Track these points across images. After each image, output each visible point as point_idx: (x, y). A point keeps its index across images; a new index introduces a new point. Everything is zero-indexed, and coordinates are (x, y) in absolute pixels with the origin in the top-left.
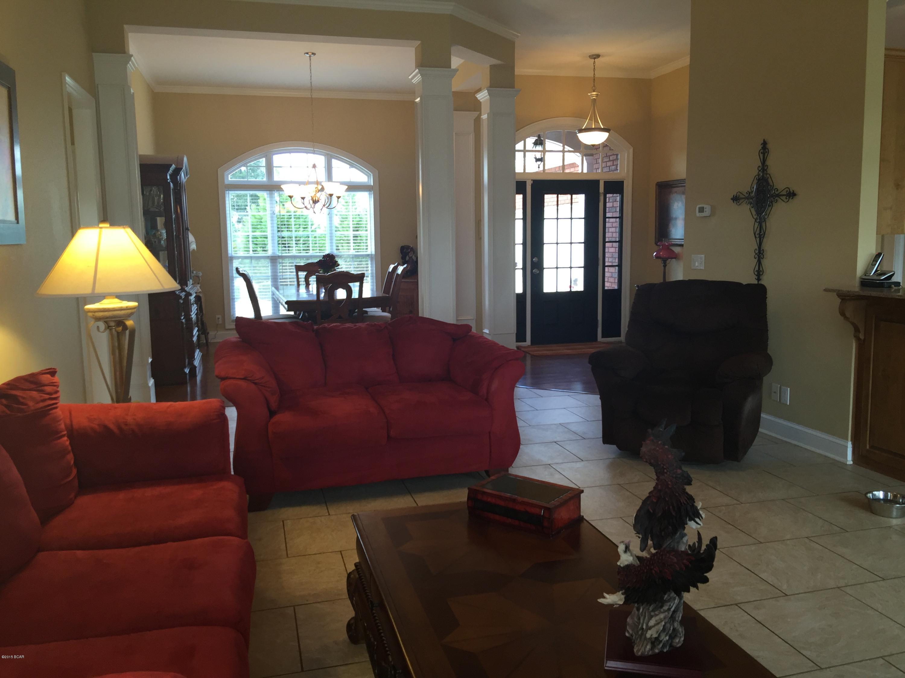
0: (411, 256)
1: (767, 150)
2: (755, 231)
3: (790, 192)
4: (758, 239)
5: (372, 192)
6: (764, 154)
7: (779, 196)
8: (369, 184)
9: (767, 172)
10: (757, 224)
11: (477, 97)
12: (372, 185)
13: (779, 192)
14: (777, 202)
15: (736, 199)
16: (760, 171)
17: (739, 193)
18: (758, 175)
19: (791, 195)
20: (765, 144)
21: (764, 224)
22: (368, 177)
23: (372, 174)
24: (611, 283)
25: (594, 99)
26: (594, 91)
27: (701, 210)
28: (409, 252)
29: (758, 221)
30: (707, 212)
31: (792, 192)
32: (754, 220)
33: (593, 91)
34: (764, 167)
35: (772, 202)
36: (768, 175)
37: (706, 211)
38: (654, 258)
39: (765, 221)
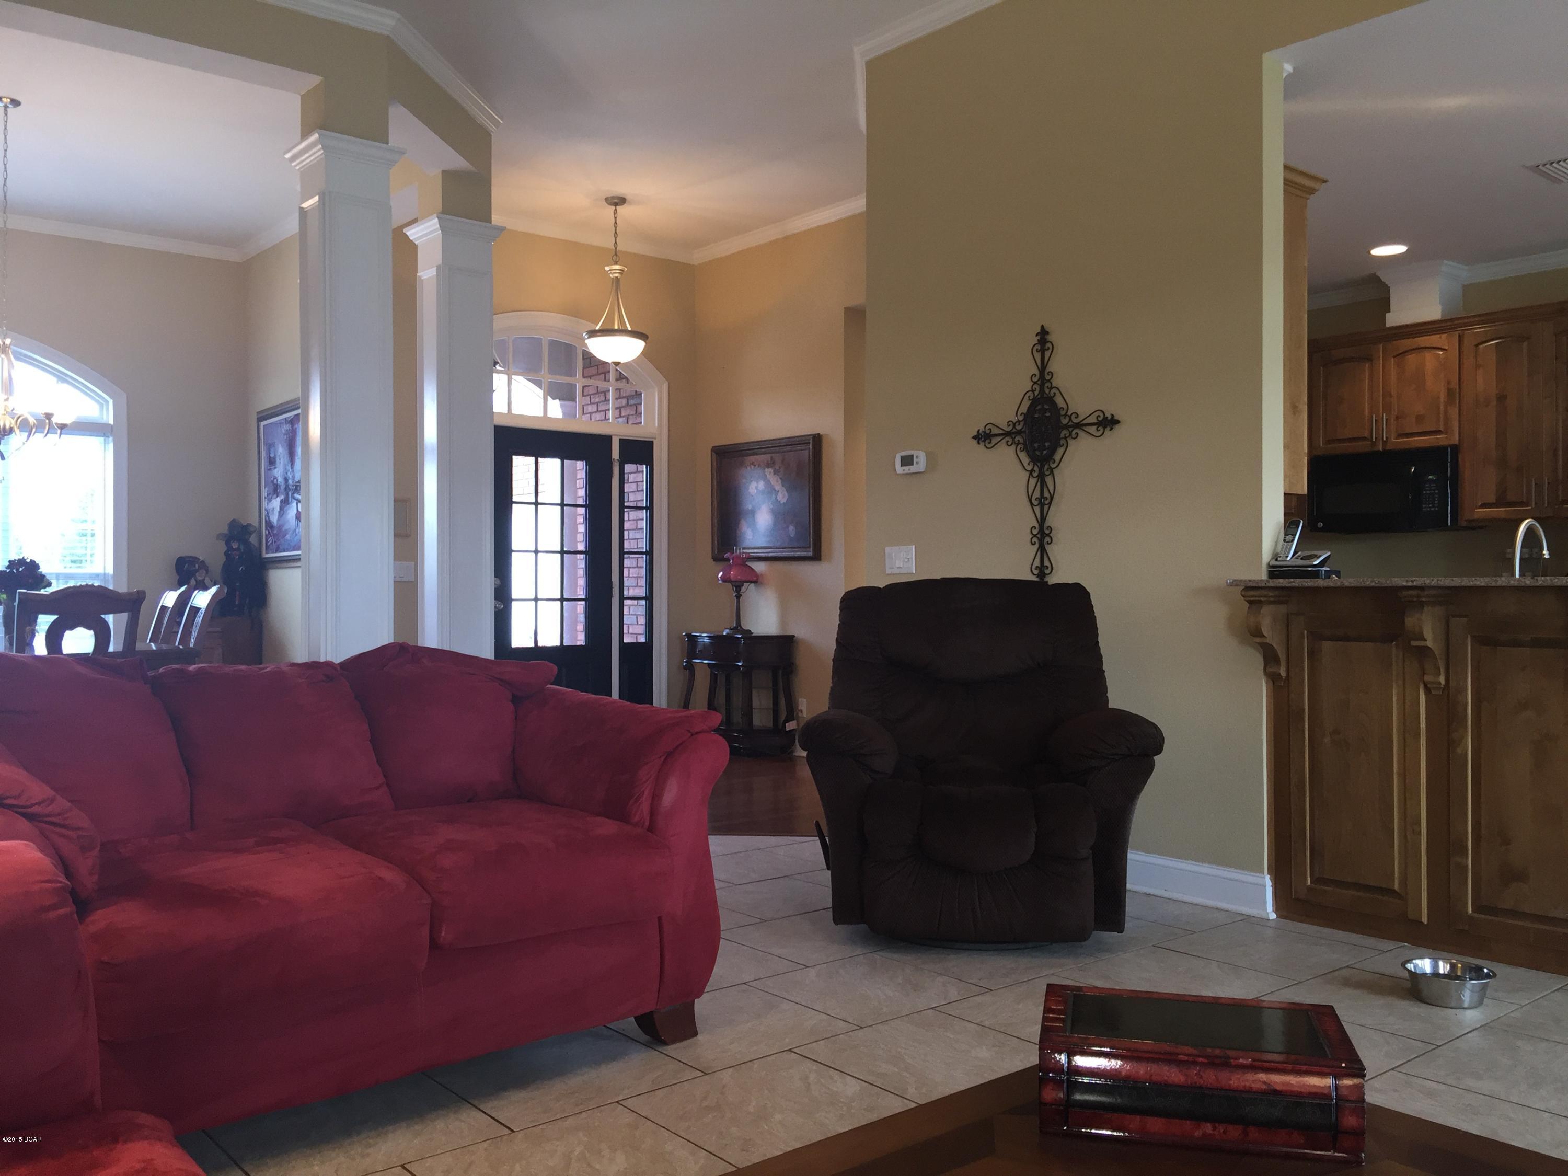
0: (200, 578)
1: (1049, 345)
2: (1030, 495)
3: (1105, 418)
4: (1037, 510)
5: (111, 439)
6: (1042, 351)
7: (1079, 426)
8: (104, 421)
9: (1051, 384)
10: (1033, 482)
11: (408, 233)
12: (111, 422)
13: (1081, 419)
14: (1077, 437)
15: (984, 437)
16: (1035, 383)
17: (988, 427)
18: (1033, 391)
19: (1108, 423)
20: (1043, 333)
21: (1049, 480)
22: (101, 406)
23: (111, 402)
24: (635, 632)
25: (617, 277)
26: (616, 263)
27: (907, 461)
28: (197, 571)
29: (1035, 474)
30: (921, 463)
31: (1109, 418)
32: (1028, 473)
33: (614, 263)
34: (1043, 377)
35: (1065, 438)
36: (1053, 391)
37: (917, 463)
38: (720, 582)
39: (1052, 472)
